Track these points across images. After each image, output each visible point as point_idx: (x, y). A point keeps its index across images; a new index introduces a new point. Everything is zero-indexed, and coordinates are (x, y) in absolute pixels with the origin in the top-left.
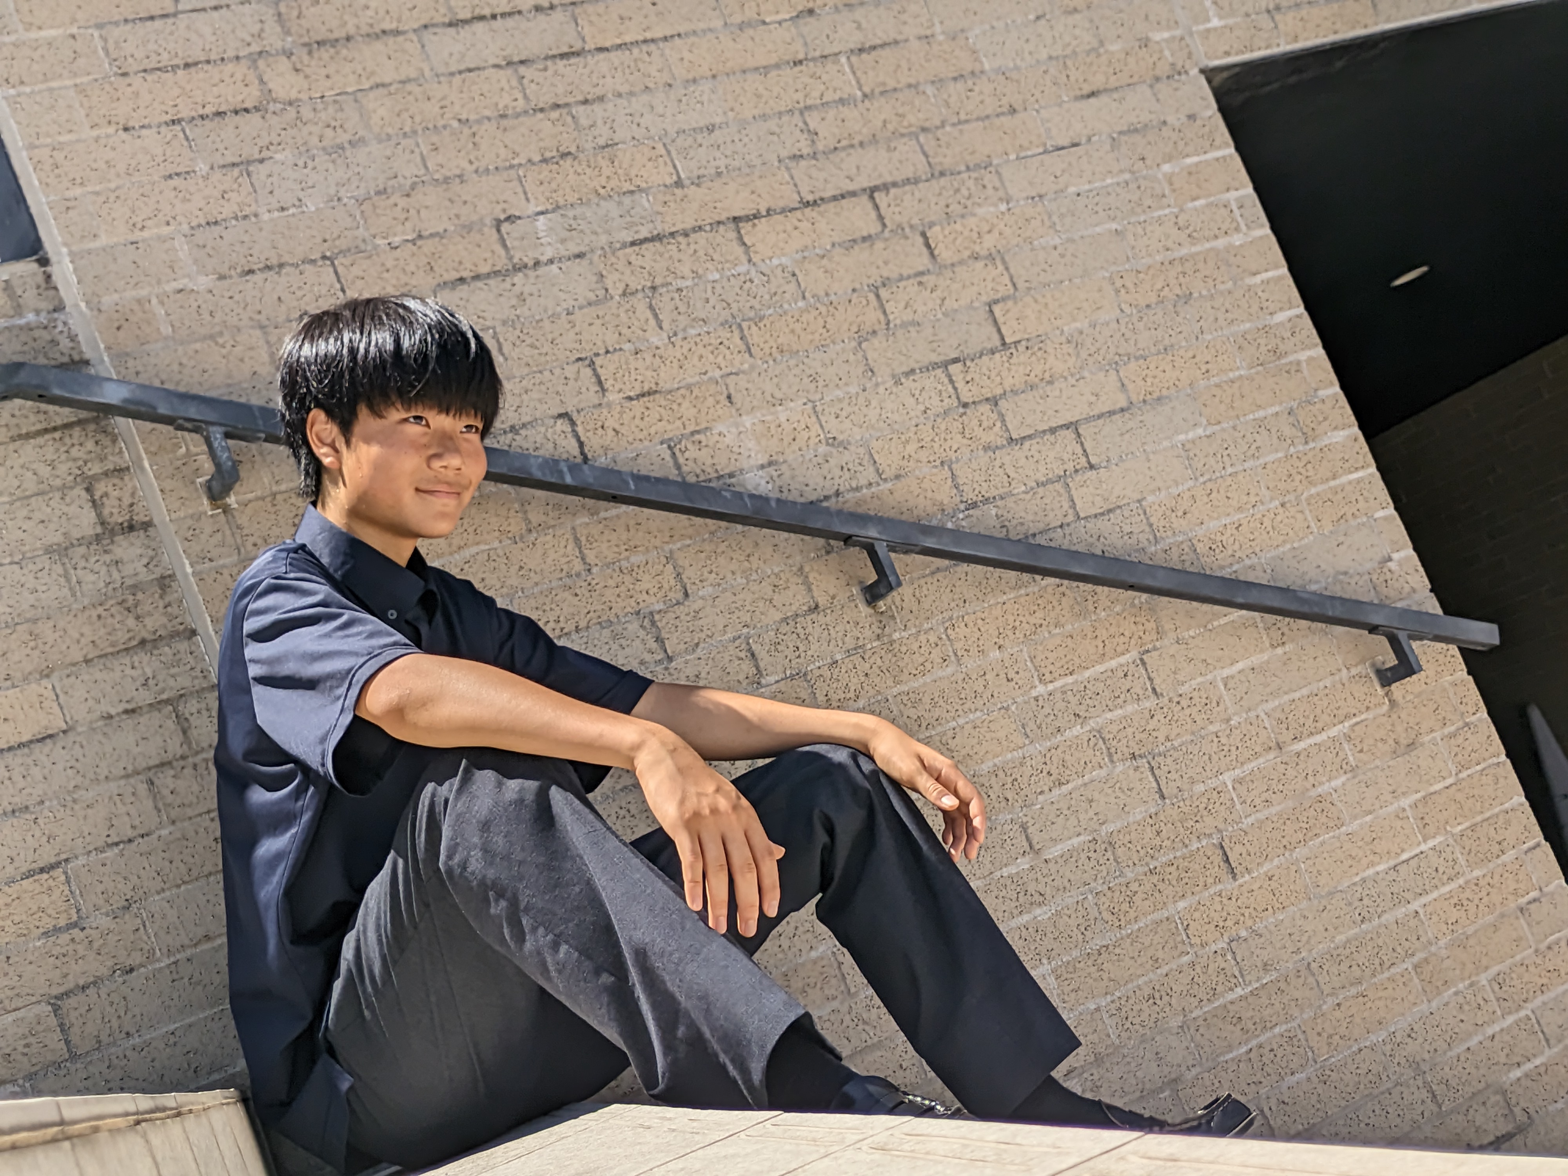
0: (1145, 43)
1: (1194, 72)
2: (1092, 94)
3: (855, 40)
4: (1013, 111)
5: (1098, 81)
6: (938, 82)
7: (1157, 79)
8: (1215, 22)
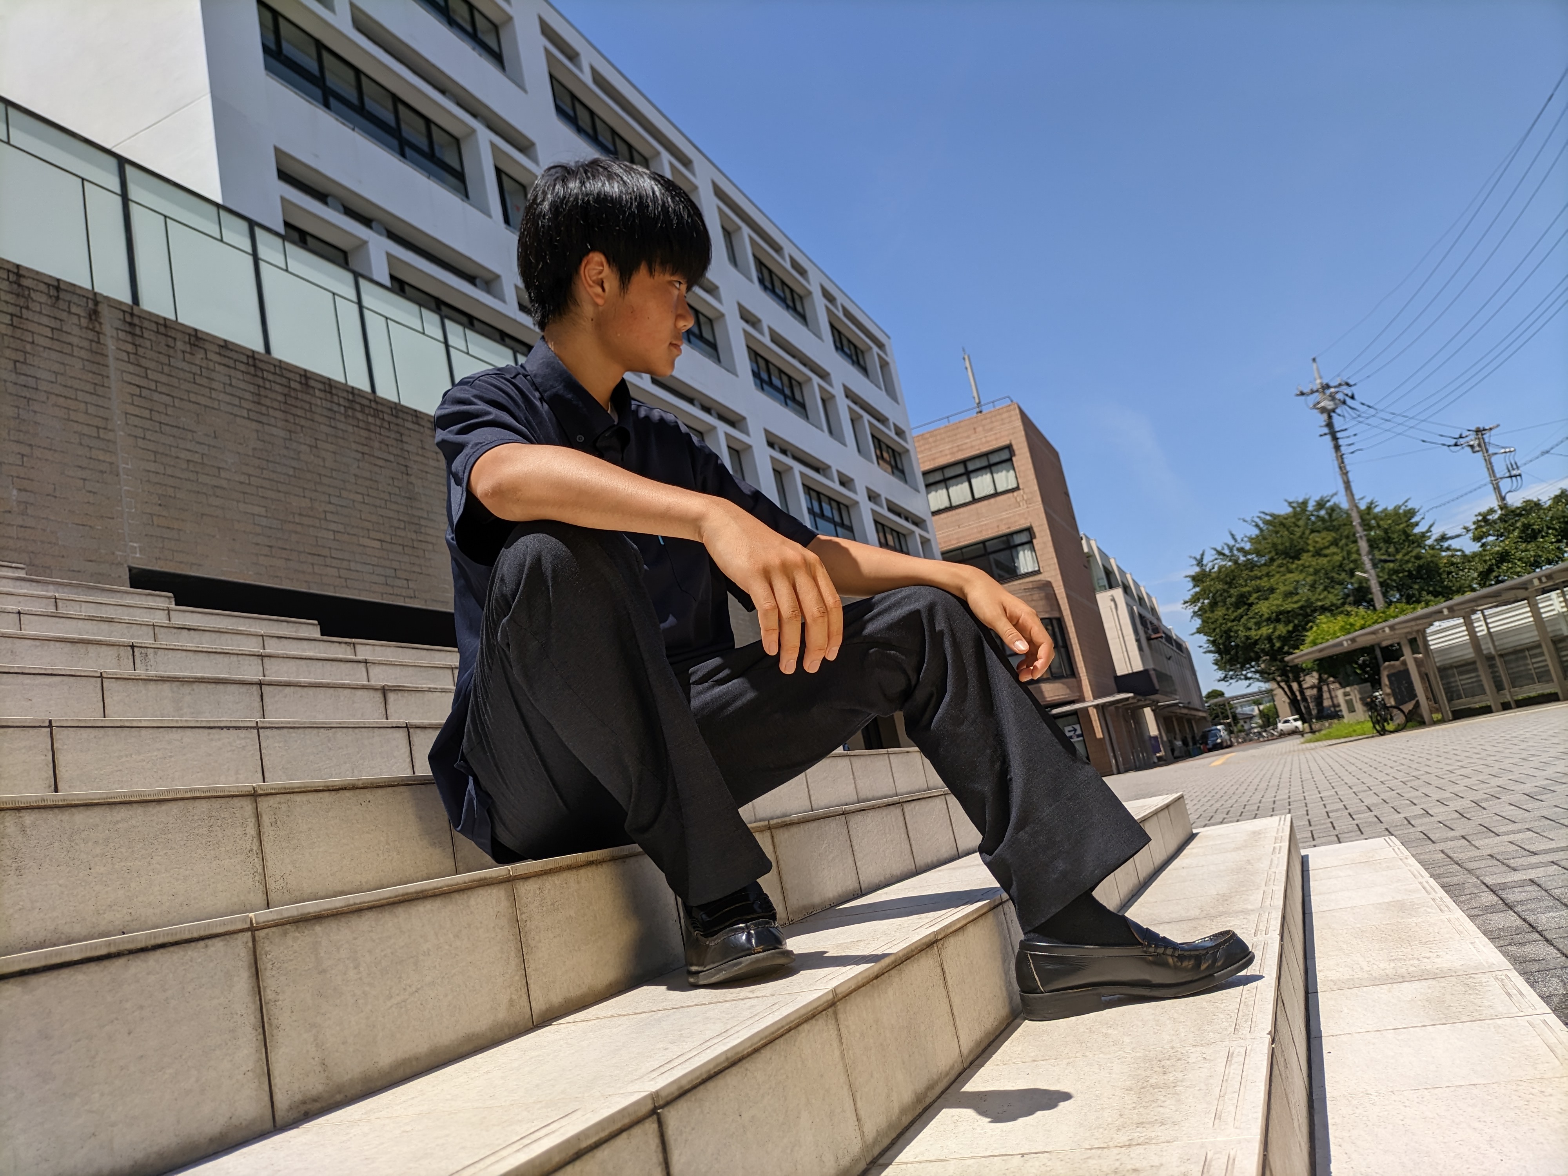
0: (113, 553)
1: (125, 565)
2: (90, 561)
3: (21, 523)
4: (63, 557)
5: (94, 558)
6: (42, 542)
7: (113, 564)
8: (138, 555)
